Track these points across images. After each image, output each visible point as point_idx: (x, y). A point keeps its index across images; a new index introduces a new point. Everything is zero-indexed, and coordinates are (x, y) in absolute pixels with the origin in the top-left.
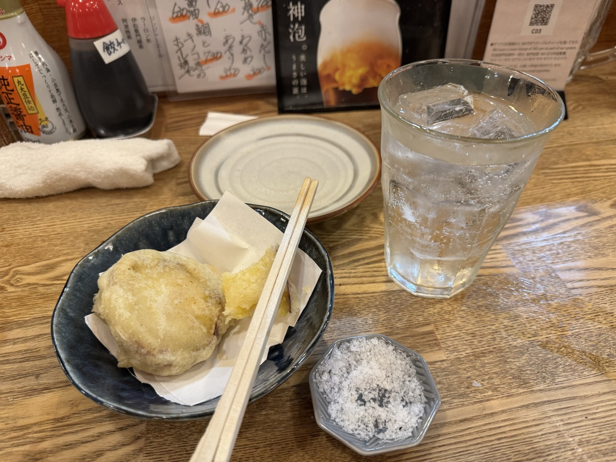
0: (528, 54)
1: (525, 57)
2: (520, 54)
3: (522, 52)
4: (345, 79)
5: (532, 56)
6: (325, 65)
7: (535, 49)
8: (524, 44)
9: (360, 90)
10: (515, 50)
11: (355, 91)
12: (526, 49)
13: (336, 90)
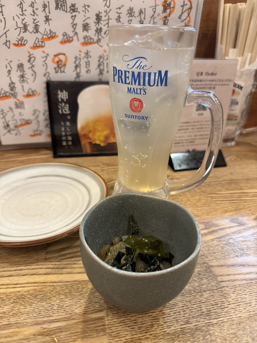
0: (197, 128)
1: (196, 130)
2: (192, 129)
3: (194, 127)
4: (96, 137)
5: (199, 130)
6: (83, 128)
7: (201, 125)
8: (194, 122)
9: (106, 144)
10: (189, 126)
11: (102, 144)
12: (196, 126)
13: (90, 143)
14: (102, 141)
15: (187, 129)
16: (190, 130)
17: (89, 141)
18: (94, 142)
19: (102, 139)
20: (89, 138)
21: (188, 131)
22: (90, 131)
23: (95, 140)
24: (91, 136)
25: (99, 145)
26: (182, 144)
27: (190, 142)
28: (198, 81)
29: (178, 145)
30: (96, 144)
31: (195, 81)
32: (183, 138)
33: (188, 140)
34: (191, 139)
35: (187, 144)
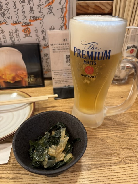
1: (68, 74)
8: (66, 70)
9: (14, 82)
10: (63, 72)
11: (12, 82)
12: (67, 72)
13: (4, 82)
14: (11, 80)
15: (61, 74)
16: (64, 75)
17: (4, 80)
18: (6, 81)
19: (11, 78)
20: (3, 79)
21: (62, 75)
22: (3, 75)
23: (7, 80)
24: (4, 77)
25: (10, 82)
26: (60, 83)
27: (65, 81)
28: (64, 44)
29: (57, 83)
30: (8, 82)
31: (62, 45)
32: (60, 79)
33: (64, 80)
34: (65, 80)
35: (64, 82)
